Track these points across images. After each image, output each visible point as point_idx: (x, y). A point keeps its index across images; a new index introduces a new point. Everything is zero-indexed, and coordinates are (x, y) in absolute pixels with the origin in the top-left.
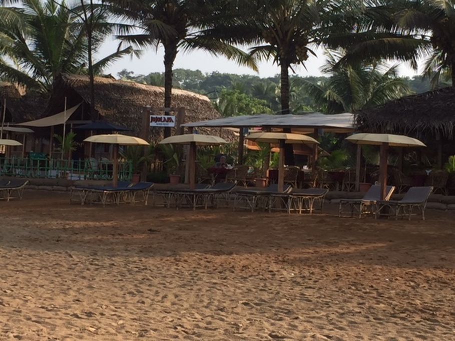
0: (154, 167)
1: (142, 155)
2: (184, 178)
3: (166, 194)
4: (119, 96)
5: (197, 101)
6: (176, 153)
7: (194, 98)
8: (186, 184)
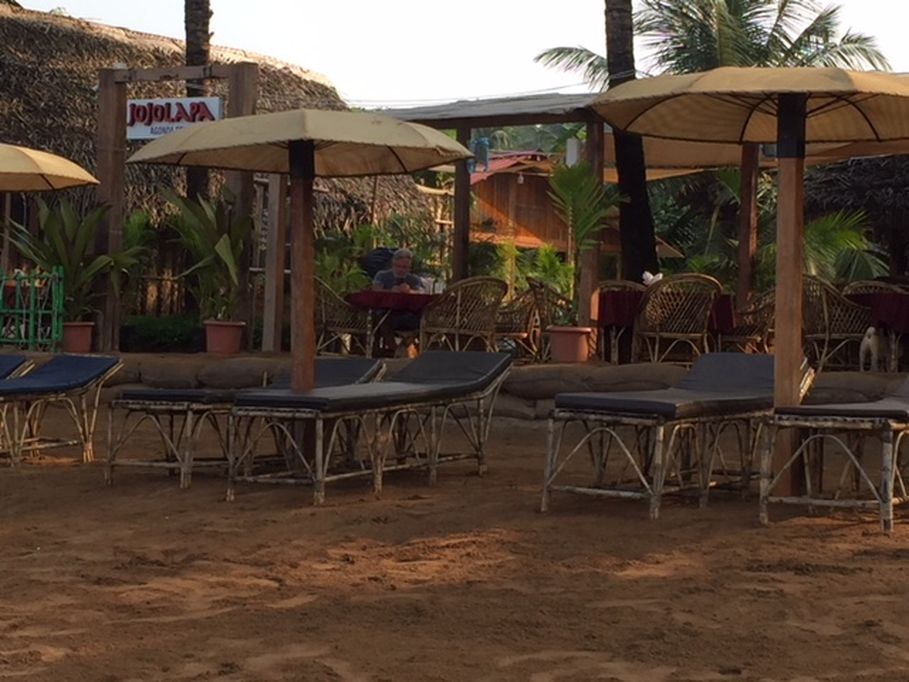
0: (159, 299)
1: (101, 250)
2: (259, 333)
3: (171, 413)
4: (34, 59)
5: (294, 85)
6: (225, 236)
7: (285, 76)
8: (269, 354)
